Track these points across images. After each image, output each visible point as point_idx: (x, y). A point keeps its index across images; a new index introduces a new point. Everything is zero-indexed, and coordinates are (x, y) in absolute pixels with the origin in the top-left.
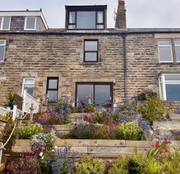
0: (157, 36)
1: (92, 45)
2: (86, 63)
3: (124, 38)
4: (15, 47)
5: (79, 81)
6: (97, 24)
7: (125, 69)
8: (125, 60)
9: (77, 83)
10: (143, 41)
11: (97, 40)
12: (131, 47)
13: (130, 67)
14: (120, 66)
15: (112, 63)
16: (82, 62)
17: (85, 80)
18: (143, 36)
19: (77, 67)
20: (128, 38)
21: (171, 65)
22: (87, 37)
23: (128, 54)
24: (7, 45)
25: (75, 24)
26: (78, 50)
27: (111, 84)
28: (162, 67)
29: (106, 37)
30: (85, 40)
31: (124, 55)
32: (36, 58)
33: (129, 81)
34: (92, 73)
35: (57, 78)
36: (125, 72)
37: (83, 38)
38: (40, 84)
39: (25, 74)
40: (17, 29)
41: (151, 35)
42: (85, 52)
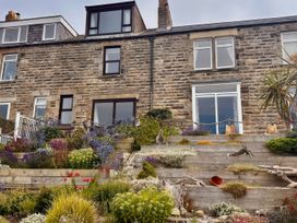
0: (193, 36)
1: (113, 53)
2: (106, 76)
3: (152, 42)
4: (27, 61)
5: (96, 98)
6: (123, 26)
7: (151, 81)
8: (152, 70)
9: (95, 101)
10: (175, 44)
11: (119, 47)
12: (160, 53)
13: (157, 78)
14: (146, 77)
15: (137, 74)
16: (100, 74)
17: (104, 97)
18: (177, 37)
19: (95, 81)
20: (157, 41)
21: (208, 72)
22: (107, 44)
23: (156, 62)
24: (19, 60)
25: (97, 28)
26: (96, 61)
27: (134, 100)
28: (197, 75)
29: (129, 42)
30: (106, 48)
31: (152, 63)
32: (49, 73)
33: (156, 96)
34: (112, 89)
35: (71, 96)
36: (151, 85)
37: (102, 45)
38: (53, 104)
39: (36, 93)
40: (35, 40)
41: (185, 36)
42: (105, 62)
